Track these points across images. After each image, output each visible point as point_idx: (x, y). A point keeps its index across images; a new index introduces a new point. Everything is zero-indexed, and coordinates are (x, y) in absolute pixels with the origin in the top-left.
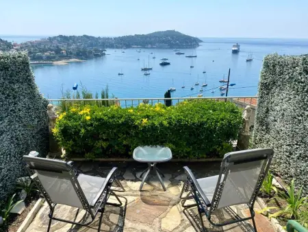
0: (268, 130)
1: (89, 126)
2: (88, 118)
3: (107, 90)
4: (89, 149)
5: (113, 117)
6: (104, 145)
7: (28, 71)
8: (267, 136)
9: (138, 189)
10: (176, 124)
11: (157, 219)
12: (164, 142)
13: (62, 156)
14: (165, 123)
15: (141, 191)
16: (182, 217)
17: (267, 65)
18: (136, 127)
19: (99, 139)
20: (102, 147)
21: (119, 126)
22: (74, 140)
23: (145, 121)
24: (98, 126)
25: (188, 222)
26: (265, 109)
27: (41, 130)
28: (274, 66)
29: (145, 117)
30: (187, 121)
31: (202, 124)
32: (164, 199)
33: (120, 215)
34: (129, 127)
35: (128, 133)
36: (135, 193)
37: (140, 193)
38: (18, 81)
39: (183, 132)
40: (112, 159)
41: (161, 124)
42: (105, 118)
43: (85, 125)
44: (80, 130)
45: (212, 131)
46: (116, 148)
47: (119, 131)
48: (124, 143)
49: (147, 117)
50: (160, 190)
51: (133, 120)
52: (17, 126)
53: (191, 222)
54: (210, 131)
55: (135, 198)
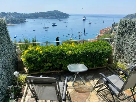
0: (123, 53)
2: (41, 52)
3: (35, 38)
6: (50, 65)
8: (123, 55)
9: (72, 85)
10: (85, 53)
11: (87, 99)
12: (80, 61)
14: (80, 52)
15: (73, 86)
16: (98, 97)
18: (66, 55)
19: (47, 62)
21: (57, 55)
23: (70, 52)
25: (102, 99)
26: (121, 44)
27: (14, 60)
29: (70, 50)
30: (90, 51)
31: (97, 52)
32: (86, 89)
33: (68, 100)
34: (63, 55)
35: (62, 58)
36: (71, 88)
37: (73, 87)
38: (3, 34)
39: (88, 56)
40: (52, 72)
41: (78, 53)
42: (50, 52)
44: (37, 59)
46: (56, 66)
47: (57, 58)
48: (60, 63)
50: (82, 85)
51: (64, 52)
53: (103, 99)
54: (101, 55)
55: (72, 90)
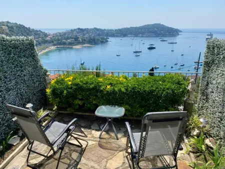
0: (207, 99)
1: (69, 88)
2: (70, 83)
3: (100, 66)
4: (70, 105)
5: (87, 83)
6: (80, 103)
7: (33, 49)
8: (206, 104)
9: (98, 136)
10: (131, 91)
11: (105, 160)
12: (123, 103)
13: (54, 109)
14: (123, 89)
15: (100, 138)
16: (124, 160)
17: (208, 48)
18: (102, 91)
19: (76, 99)
20: (79, 105)
21: (90, 90)
22: (60, 98)
23: (109, 87)
24: (76, 89)
25: (127, 165)
26: (205, 83)
28: (213, 48)
29: (109, 84)
30: (140, 89)
31: (152, 92)
32: (115, 146)
33: (80, 153)
34: (97, 91)
35: (96, 96)
36: (95, 139)
37: (99, 139)
39: (136, 97)
40: (87, 114)
41: (120, 90)
42: (81, 84)
43: (67, 88)
44: (63, 92)
45: (159, 97)
46: (89, 105)
47: (90, 94)
48: (94, 102)
49: (111, 84)
51: (101, 86)
52: (22, 86)
53: (130, 165)
55: (94, 143)
